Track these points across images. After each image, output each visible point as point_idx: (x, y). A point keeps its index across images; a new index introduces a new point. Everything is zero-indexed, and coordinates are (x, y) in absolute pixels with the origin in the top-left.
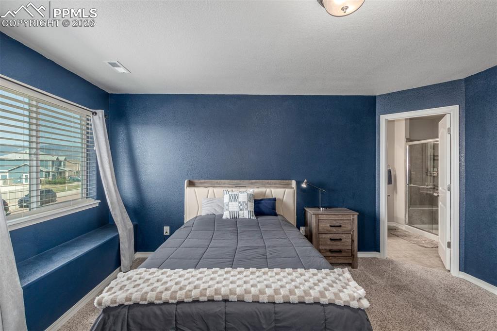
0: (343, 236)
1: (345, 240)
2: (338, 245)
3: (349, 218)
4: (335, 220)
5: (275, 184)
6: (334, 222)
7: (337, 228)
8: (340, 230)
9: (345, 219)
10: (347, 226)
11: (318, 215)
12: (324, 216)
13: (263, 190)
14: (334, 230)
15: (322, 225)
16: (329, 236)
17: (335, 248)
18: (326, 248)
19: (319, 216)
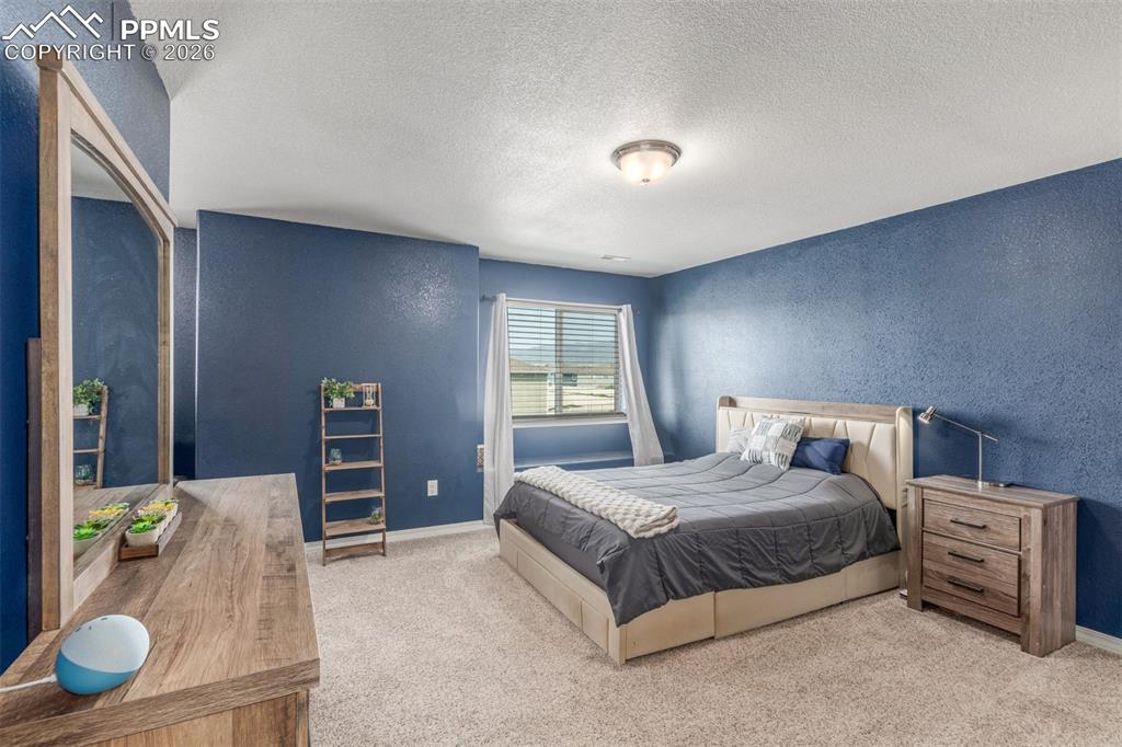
0: (991, 555)
1: (995, 565)
2: (975, 574)
3: (1013, 513)
4: (971, 510)
5: (868, 412)
6: (967, 515)
7: (975, 531)
8: (983, 538)
9: (999, 511)
10: (1006, 533)
11: (923, 488)
12: (939, 493)
13: (831, 421)
14: (967, 533)
15: (932, 514)
16: (948, 544)
17: (964, 577)
18: (940, 570)
19: (925, 491)
